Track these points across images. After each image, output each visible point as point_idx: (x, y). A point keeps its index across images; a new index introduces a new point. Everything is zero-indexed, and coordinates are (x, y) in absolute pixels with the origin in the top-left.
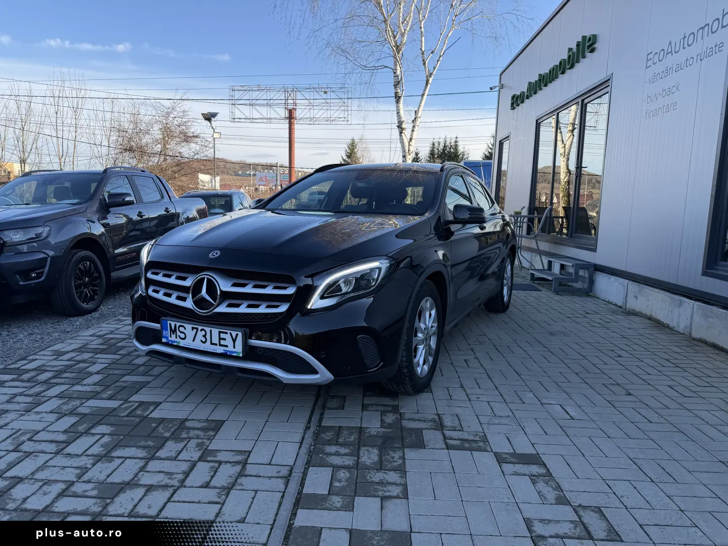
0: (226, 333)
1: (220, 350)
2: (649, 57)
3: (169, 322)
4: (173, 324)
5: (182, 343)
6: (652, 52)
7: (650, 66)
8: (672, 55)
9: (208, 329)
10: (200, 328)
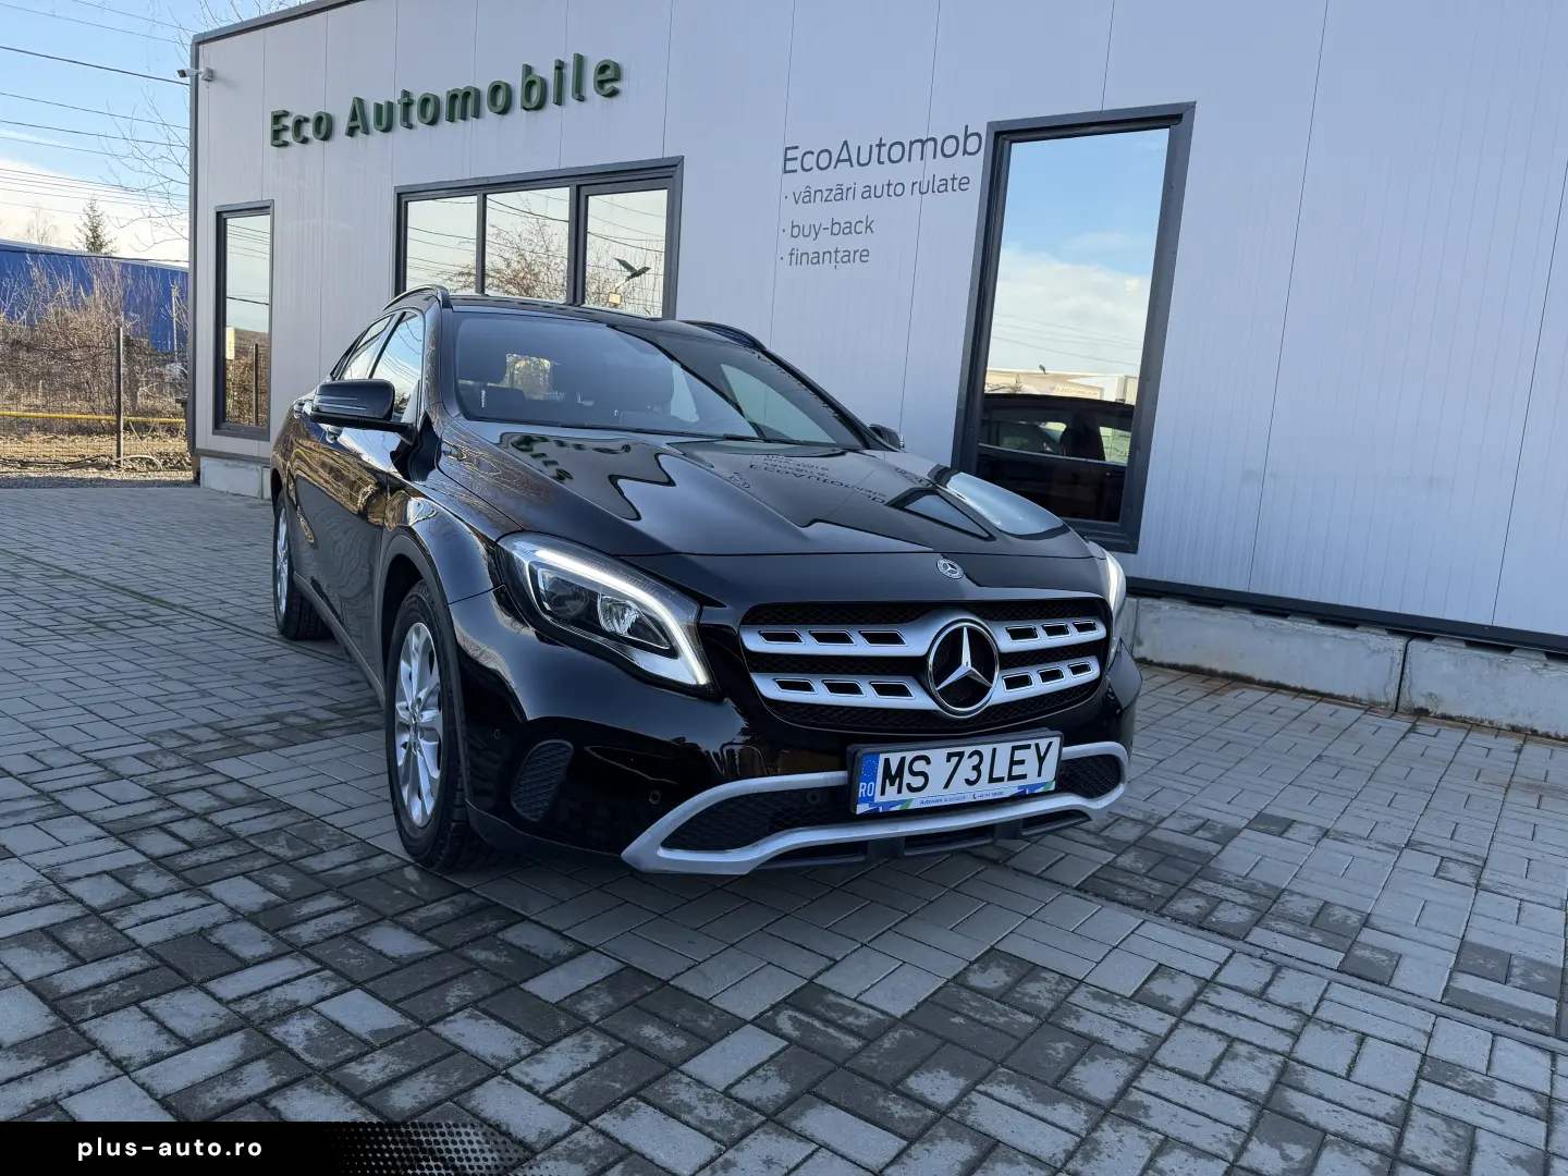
0: (1028, 747)
1: (1010, 788)
2: (790, 154)
3: (882, 757)
4: (895, 759)
5: (916, 801)
6: (796, 148)
7: (795, 171)
8: (852, 166)
9: (986, 750)
10: (968, 750)
